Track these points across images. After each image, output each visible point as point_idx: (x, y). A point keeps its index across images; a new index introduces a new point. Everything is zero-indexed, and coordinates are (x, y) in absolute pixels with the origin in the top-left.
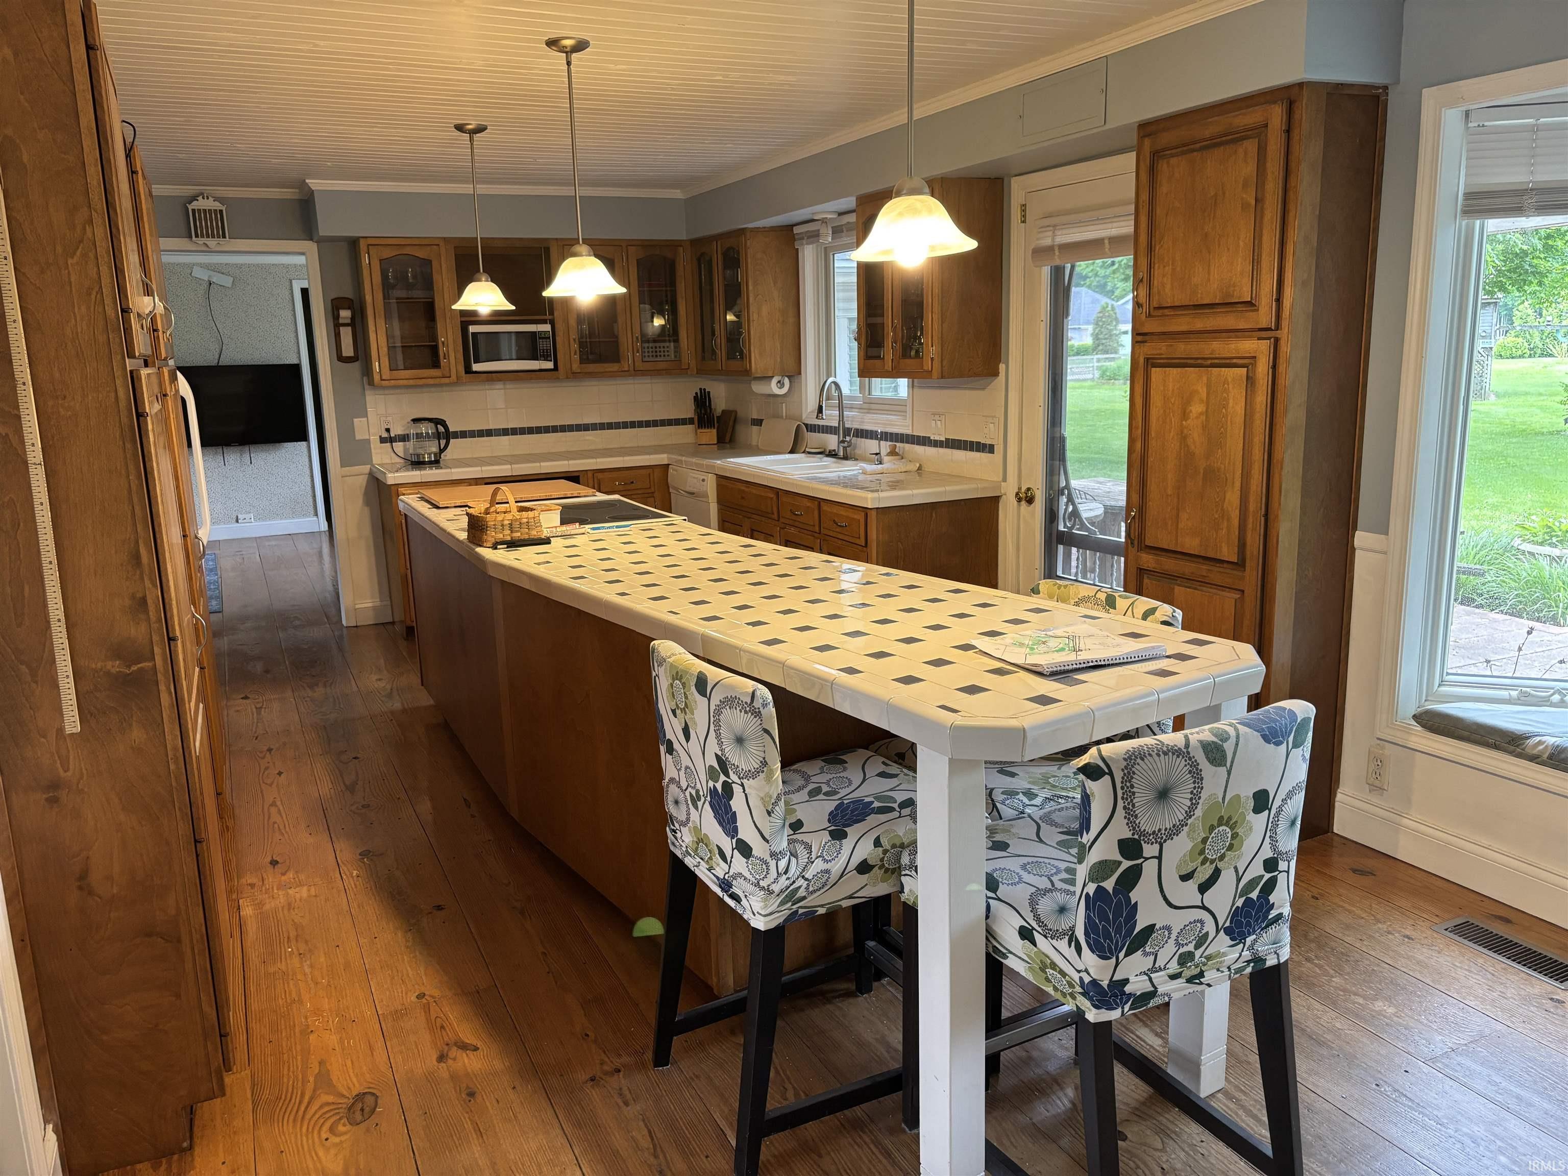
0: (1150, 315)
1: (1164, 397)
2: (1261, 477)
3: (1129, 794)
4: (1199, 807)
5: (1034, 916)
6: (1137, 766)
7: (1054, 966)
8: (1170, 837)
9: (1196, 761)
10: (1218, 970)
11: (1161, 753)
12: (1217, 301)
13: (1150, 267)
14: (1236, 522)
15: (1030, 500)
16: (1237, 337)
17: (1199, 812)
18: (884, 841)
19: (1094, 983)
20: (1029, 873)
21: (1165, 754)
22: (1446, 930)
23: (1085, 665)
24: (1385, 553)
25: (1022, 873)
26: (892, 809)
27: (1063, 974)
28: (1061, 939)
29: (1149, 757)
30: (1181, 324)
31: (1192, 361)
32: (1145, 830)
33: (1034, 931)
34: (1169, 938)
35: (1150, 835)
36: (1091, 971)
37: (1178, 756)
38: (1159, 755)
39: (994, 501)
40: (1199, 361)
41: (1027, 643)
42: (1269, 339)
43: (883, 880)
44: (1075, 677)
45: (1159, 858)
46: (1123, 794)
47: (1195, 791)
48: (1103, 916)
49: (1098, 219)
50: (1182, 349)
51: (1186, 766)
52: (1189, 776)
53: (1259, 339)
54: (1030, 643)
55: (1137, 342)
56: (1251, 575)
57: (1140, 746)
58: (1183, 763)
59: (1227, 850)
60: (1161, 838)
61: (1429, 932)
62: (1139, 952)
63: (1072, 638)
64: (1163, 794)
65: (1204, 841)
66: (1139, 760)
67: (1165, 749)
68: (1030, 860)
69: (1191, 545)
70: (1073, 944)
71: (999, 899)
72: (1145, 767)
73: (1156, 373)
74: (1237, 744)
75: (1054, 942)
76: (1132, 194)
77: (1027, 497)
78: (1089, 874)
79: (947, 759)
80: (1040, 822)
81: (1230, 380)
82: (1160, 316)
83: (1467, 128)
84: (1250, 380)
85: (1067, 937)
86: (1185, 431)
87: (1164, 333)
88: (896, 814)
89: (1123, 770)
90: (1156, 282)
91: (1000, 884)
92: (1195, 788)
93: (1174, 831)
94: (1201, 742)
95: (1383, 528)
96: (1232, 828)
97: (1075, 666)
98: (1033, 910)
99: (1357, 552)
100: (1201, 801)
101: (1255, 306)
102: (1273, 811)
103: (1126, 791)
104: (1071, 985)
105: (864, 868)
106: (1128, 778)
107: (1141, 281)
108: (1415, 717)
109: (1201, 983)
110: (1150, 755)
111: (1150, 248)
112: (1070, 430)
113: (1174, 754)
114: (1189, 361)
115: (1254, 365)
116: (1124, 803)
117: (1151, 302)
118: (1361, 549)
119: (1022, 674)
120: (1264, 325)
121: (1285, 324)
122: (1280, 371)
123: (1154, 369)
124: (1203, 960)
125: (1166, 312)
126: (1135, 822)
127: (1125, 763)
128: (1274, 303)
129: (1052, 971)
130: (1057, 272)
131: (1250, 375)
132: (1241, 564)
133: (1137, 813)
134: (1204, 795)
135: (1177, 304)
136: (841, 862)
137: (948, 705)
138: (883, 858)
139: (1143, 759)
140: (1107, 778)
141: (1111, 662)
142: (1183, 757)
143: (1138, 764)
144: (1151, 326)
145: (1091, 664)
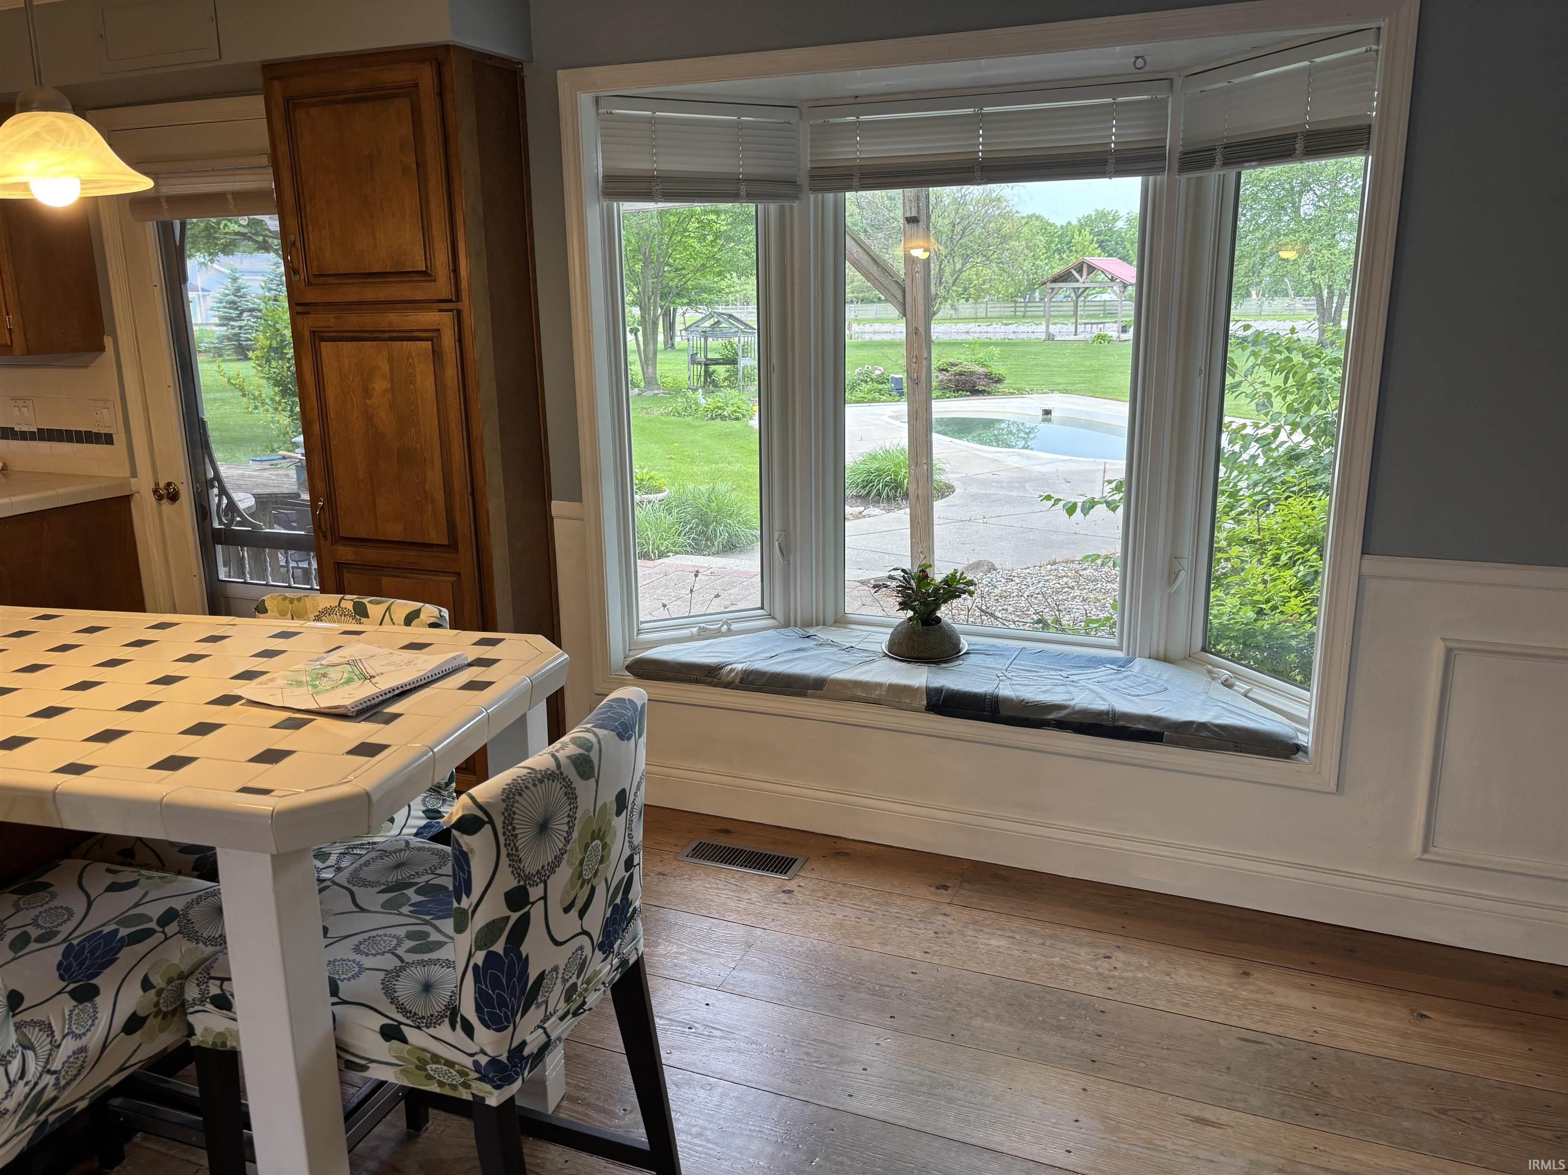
0: (309, 284)
1: (341, 374)
2: (462, 455)
3: (512, 837)
4: (576, 828)
5: (397, 1008)
6: (516, 805)
7: (436, 1059)
8: (553, 871)
9: (569, 780)
10: (596, 990)
11: (536, 782)
12: (388, 270)
13: (302, 230)
14: (441, 503)
15: (173, 497)
16: (415, 309)
17: (575, 835)
18: (157, 980)
19: (494, 1062)
20: (367, 955)
21: (541, 781)
22: (687, 856)
23: (391, 695)
24: (582, 519)
25: (358, 958)
26: (149, 933)
27: (450, 1064)
28: (439, 1025)
29: (526, 791)
30: (351, 293)
31: (367, 335)
32: (529, 873)
33: (402, 1027)
34: (557, 978)
35: (534, 877)
36: (488, 1050)
37: (553, 781)
38: (535, 785)
39: (125, 501)
40: (376, 335)
41: (304, 679)
42: (451, 310)
43: (162, 1030)
44: (386, 711)
45: (545, 898)
46: (506, 840)
47: (571, 813)
48: (496, 983)
49: (213, 170)
50: (354, 321)
51: (561, 788)
52: (565, 798)
53: (440, 311)
54: (309, 679)
55: (298, 313)
56: (466, 556)
57: (513, 780)
58: (559, 786)
59: (600, 864)
60: (543, 876)
61: (675, 863)
62: (533, 1007)
63: (353, 663)
64: (544, 827)
65: (581, 863)
66: (517, 797)
67: (539, 776)
68: (360, 938)
69: (393, 530)
70: (458, 1026)
71: (345, 1002)
72: (524, 803)
73: (327, 348)
74: (600, 750)
75: (431, 1031)
76: (265, 143)
77: (169, 493)
78: (476, 942)
79: (268, 857)
80: (350, 886)
81: (414, 354)
82: (323, 285)
83: (598, 114)
84: (437, 355)
85: (447, 1020)
86: (370, 410)
87: (330, 304)
88: (159, 937)
89: (503, 814)
90: (312, 247)
91: (339, 982)
92: (570, 810)
93: (557, 861)
94: (569, 757)
95: (576, 495)
96: (601, 840)
97: (381, 698)
98: (394, 1001)
99: (555, 521)
100: (576, 822)
101: (431, 276)
102: (629, 809)
103: (508, 836)
104: (462, 1073)
105: (134, 1024)
106: (509, 820)
107: (294, 243)
108: (628, 668)
109: (585, 1010)
110: (527, 788)
111: (300, 209)
112: (210, 412)
113: (549, 779)
114: (363, 335)
115: (439, 338)
116: (507, 850)
117: (309, 270)
118: (561, 517)
119: (320, 721)
120: (444, 297)
121: (465, 295)
122: (467, 344)
123: (323, 344)
124: (585, 986)
125: (329, 280)
126: (519, 867)
127: (504, 805)
128: (452, 274)
129: (434, 1066)
130: (165, 229)
131: (436, 348)
132: (452, 546)
133: (520, 856)
134: (578, 815)
135: (341, 272)
136: (100, 1030)
137: (251, 785)
138: (158, 1002)
139: (520, 795)
140: (487, 828)
141: (417, 685)
142: (558, 780)
143: (517, 802)
144: (311, 296)
145: (397, 692)
